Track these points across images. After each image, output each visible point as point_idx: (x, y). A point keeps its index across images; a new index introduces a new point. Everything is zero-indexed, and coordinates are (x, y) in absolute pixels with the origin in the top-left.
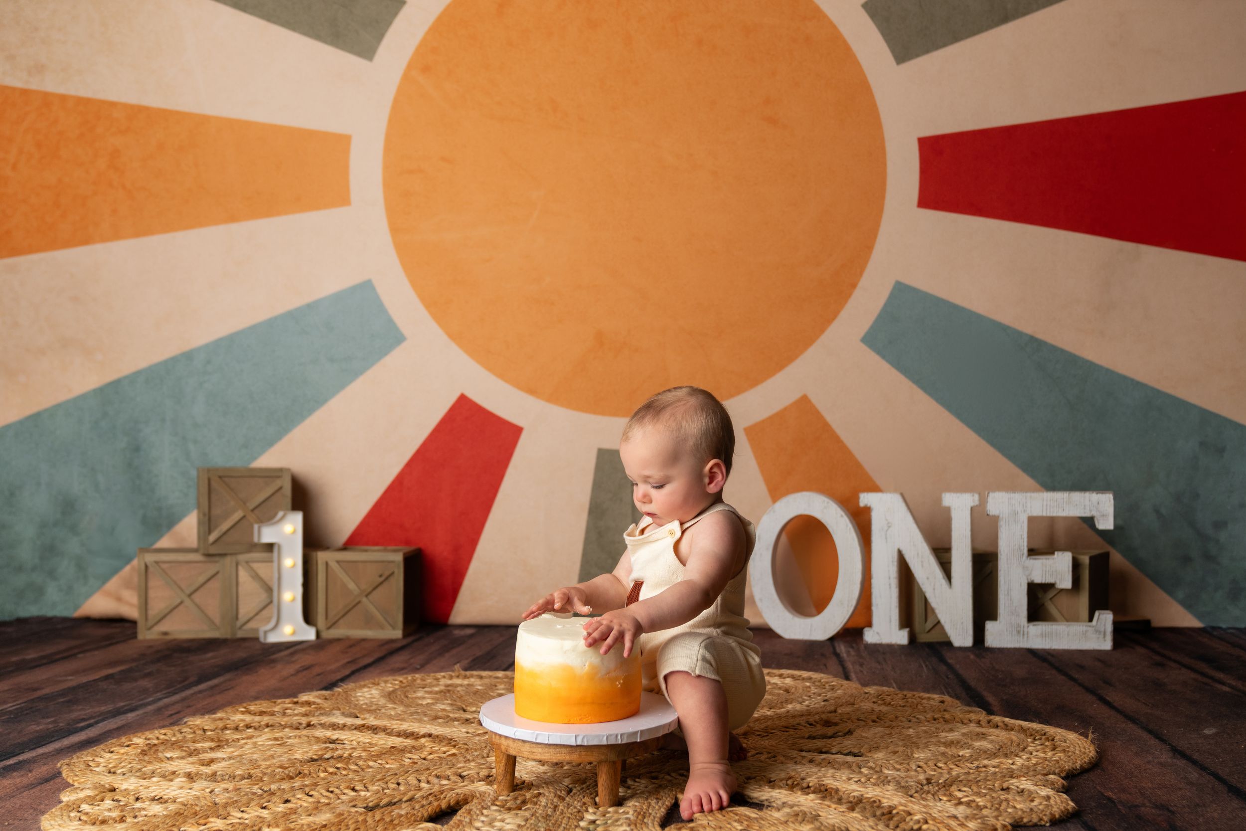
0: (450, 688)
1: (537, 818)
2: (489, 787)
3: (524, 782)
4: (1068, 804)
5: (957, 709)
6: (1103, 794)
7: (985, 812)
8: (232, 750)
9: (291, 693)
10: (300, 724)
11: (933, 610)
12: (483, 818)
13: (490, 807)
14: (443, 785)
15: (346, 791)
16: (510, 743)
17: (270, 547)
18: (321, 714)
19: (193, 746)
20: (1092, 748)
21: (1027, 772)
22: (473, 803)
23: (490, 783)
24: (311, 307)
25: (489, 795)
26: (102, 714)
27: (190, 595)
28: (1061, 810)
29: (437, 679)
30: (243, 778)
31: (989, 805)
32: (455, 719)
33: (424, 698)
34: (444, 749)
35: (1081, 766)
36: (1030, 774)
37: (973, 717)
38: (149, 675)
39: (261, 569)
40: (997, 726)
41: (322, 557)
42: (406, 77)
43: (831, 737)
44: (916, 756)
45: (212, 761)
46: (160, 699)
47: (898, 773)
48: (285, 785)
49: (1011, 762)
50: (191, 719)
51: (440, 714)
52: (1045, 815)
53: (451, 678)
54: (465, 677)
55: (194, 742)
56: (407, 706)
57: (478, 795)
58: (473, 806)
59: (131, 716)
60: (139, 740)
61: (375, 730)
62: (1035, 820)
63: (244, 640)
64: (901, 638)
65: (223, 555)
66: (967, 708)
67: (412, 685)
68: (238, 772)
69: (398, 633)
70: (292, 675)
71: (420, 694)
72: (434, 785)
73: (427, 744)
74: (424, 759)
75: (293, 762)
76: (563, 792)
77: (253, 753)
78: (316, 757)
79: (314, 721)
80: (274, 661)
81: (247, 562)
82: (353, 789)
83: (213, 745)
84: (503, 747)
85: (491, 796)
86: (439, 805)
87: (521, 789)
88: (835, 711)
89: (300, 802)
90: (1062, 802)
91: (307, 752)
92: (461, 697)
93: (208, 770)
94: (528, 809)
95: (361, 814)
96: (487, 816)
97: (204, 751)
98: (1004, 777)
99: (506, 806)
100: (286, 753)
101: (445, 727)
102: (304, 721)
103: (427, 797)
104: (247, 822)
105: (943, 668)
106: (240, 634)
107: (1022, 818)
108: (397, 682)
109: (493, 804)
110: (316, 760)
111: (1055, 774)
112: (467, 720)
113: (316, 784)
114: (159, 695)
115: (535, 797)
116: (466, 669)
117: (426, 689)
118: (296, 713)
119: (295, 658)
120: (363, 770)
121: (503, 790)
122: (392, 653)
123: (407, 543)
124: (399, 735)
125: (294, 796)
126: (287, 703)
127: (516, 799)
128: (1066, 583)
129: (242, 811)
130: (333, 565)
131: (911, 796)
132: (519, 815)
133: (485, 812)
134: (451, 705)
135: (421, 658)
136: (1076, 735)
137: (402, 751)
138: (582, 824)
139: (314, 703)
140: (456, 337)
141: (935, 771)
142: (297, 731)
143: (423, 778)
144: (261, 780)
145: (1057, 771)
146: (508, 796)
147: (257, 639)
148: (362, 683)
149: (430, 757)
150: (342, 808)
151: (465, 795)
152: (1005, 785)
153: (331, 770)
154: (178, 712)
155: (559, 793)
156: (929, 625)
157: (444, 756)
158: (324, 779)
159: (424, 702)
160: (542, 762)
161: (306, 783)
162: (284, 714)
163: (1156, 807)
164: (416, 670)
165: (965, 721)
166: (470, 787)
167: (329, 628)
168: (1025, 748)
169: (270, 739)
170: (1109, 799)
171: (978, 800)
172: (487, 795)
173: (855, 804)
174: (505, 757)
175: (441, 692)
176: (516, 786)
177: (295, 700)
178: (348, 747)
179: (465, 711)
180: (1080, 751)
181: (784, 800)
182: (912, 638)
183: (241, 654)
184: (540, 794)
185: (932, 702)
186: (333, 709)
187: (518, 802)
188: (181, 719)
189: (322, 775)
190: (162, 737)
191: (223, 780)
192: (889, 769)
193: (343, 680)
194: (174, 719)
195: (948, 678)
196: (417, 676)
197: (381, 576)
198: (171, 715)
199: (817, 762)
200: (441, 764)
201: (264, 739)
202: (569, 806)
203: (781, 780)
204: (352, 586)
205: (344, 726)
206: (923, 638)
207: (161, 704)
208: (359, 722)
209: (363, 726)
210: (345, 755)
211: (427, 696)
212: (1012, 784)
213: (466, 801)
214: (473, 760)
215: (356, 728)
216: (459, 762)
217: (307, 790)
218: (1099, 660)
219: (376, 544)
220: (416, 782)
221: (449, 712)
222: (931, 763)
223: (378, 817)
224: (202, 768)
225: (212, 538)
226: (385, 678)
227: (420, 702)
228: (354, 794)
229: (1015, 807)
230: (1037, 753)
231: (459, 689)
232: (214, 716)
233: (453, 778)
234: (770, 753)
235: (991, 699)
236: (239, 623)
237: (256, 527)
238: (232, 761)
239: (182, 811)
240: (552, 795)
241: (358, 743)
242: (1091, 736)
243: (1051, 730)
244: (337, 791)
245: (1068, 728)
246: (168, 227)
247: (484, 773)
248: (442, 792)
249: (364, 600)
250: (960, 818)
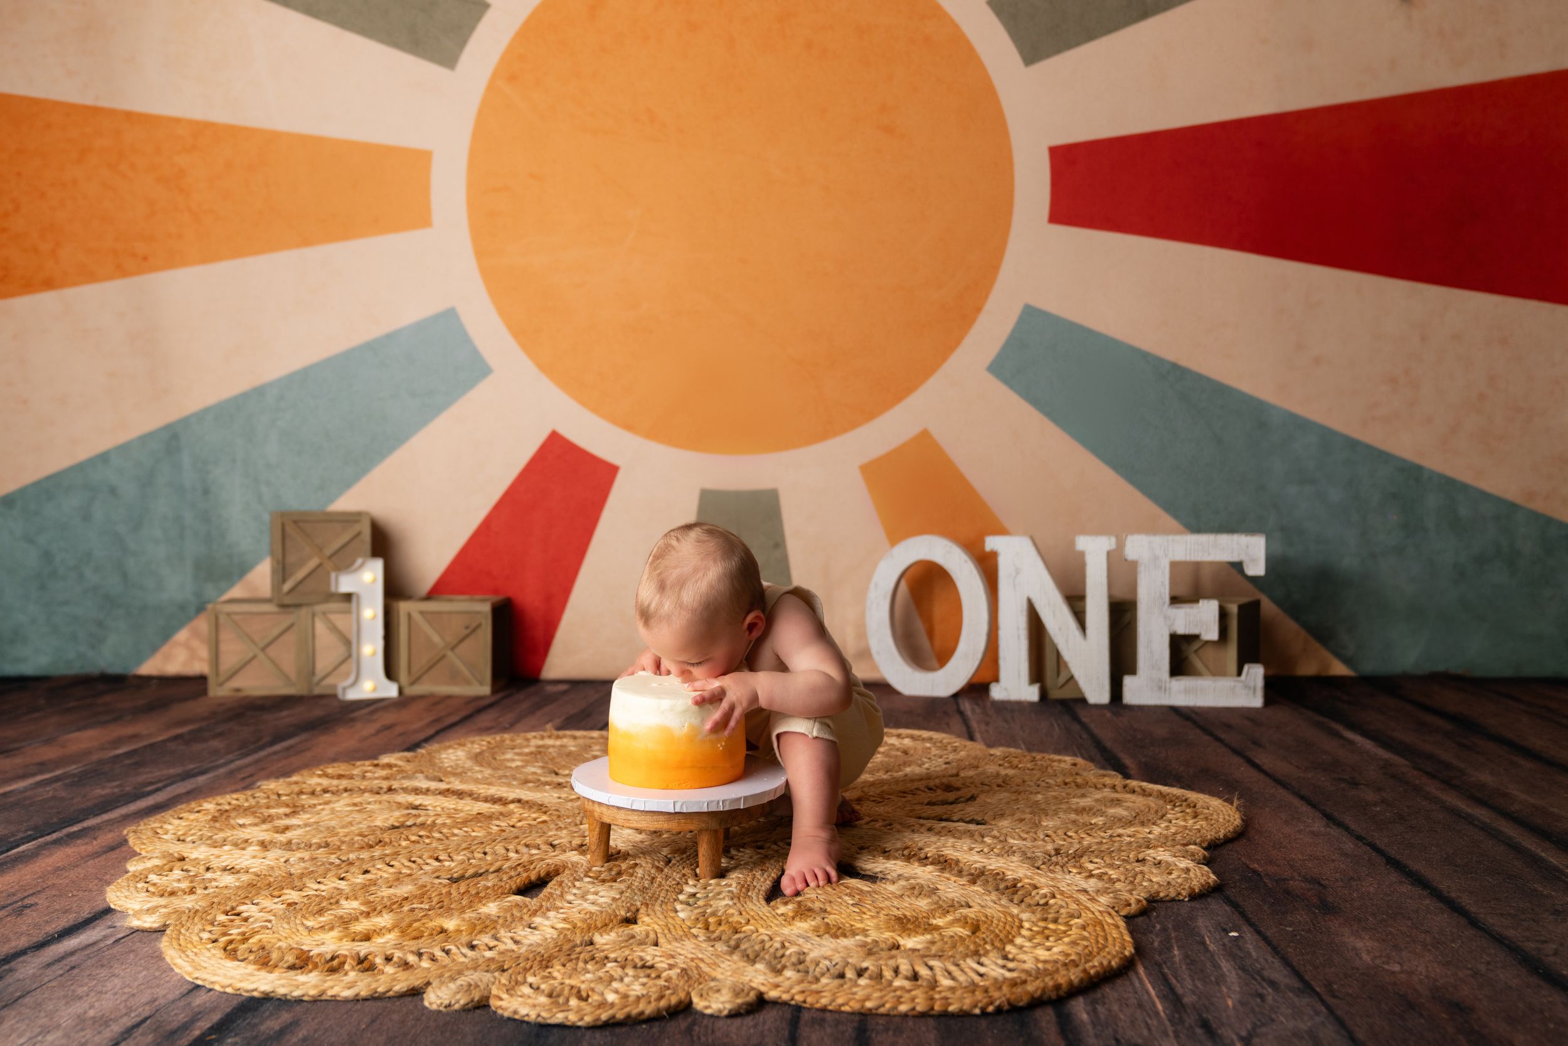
0: (541, 749)
1: (633, 890)
2: (581, 857)
3: (619, 852)
4: (1209, 877)
5: (1091, 772)
6: (1248, 867)
7: (1118, 885)
8: (308, 816)
9: (371, 754)
10: (381, 788)
11: (1066, 665)
12: (575, 891)
13: (582, 878)
14: (532, 855)
15: (429, 861)
16: (604, 809)
17: (348, 597)
18: (404, 778)
19: (266, 812)
20: (1237, 816)
21: (1165, 841)
22: (565, 874)
23: (583, 853)
24: (391, 337)
25: (582, 865)
26: (170, 777)
27: (263, 649)
28: (1201, 884)
29: (528, 740)
30: (320, 847)
31: (1122, 878)
32: (547, 783)
33: (513, 760)
34: (534, 815)
35: (1225, 835)
36: (1169, 843)
37: (1107, 781)
38: (220, 735)
39: (339, 620)
40: (1134, 792)
41: (404, 607)
42: (491, 88)
43: (952, 803)
44: (1045, 824)
45: (287, 828)
46: (232, 761)
47: (1024, 843)
48: (365, 855)
49: (1148, 831)
50: (265, 782)
51: (530, 777)
52: (1183, 889)
53: (542, 738)
54: (558, 737)
55: (268, 808)
56: (495, 769)
57: (570, 866)
58: (565, 877)
59: (201, 780)
60: (209, 806)
61: (460, 794)
62: (1173, 894)
63: (321, 697)
64: (1031, 694)
65: (298, 606)
66: (1102, 772)
67: (500, 745)
68: (315, 841)
69: (485, 690)
70: (373, 735)
71: (509, 756)
72: (523, 854)
73: (515, 810)
74: (513, 826)
75: (373, 830)
76: (661, 863)
77: (330, 820)
78: (397, 824)
79: (395, 785)
80: (353, 720)
81: (324, 613)
82: (437, 859)
83: (288, 810)
84: (596, 814)
85: (584, 867)
86: (528, 877)
87: (616, 859)
88: (957, 775)
89: (380, 873)
90: (1203, 875)
91: (388, 819)
92: (552, 759)
93: (282, 838)
94: (624, 881)
95: (445, 886)
96: (579, 888)
97: (279, 817)
98: (1140, 847)
99: (600, 878)
100: (365, 819)
101: (536, 792)
102: (385, 785)
103: (515, 868)
104: (323, 894)
105: (1076, 727)
106: (317, 691)
107: (1158, 893)
108: (484, 743)
109: (586, 876)
110: (397, 827)
111: (1196, 844)
112: (559, 784)
113: (397, 854)
114: (230, 757)
115: (631, 868)
116: (558, 729)
117: (517, 750)
118: (376, 776)
119: (375, 717)
120: (447, 838)
121: (596, 860)
122: (480, 711)
123: (495, 592)
124: (486, 800)
125: (374, 866)
126: (366, 765)
127: (611, 869)
128: (1212, 634)
129: (319, 883)
130: (417, 617)
131: (1038, 868)
132: (614, 888)
133: (577, 884)
134: (543, 767)
135: (509, 717)
136: (1220, 801)
137: (490, 817)
138: (681, 897)
139: (396, 766)
140: (547, 369)
141: (1065, 840)
142: (378, 796)
143: (511, 847)
144: (339, 849)
145: (1198, 840)
146: (603, 866)
147: (335, 696)
148: (447, 744)
149: (520, 824)
150: (425, 879)
151: (556, 865)
152: (1141, 856)
153: (413, 838)
154: (251, 776)
155: (656, 863)
156: (1062, 679)
157: (535, 823)
158: (405, 848)
159: (514, 765)
160: (639, 831)
161: (387, 852)
162: (364, 777)
163: (1305, 880)
164: (505, 730)
165: (1099, 786)
166: (562, 857)
167: (412, 684)
168: (1164, 816)
169: (348, 805)
170: (1255, 871)
171: (1111, 872)
172: (579, 866)
173: (977, 876)
174: (599, 826)
175: (531, 753)
176: (611, 856)
177: (376, 762)
178: (432, 813)
179: (557, 774)
180: (1224, 819)
181: (900, 872)
182: (1044, 694)
183: (318, 712)
184: (636, 865)
185: (1063, 765)
186: (416, 772)
187: (613, 873)
188: (254, 783)
189: (404, 843)
190: (234, 802)
191: (298, 849)
192: (1014, 839)
193: (427, 740)
194: (247, 783)
195: (1081, 737)
196: (506, 736)
197: (467, 628)
198: (244, 778)
199: (936, 831)
200: (531, 832)
201: (342, 804)
202: (667, 878)
203: (897, 850)
204: (436, 638)
205: (428, 790)
206: (1055, 694)
207: (233, 766)
208: (443, 786)
209: (448, 790)
210: (429, 822)
211: (516, 757)
212: (1148, 855)
213: (557, 873)
214: (566, 828)
215: (440, 793)
216: (550, 830)
217: (387, 859)
218: (1248, 718)
219: (462, 593)
220: (503, 851)
221: (540, 775)
222: (1060, 832)
223: (462, 889)
224: (276, 835)
225: (287, 586)
226: (471, 739)
227: (509, 764)
228: (438, 864)
229: (1151, 881)
230: (1177, 822)
231: (551, 750)
232: (289, 780)
233: (544, 847)
234: (885, 820)
235: (1128, 761)
236: (316, 679)
237: (333, 575)
238: (308, 829)
239: (255, 883)
240: (650, 865)
241: (443, 808)
242: (1236, 803)
243: (1192, 796)
244: (419, 861)
245: (1212, 793)
246: (238, 253)
247: (577, 842)
248: (531, 863)
249: (450, 654)
250: (1091, 892)
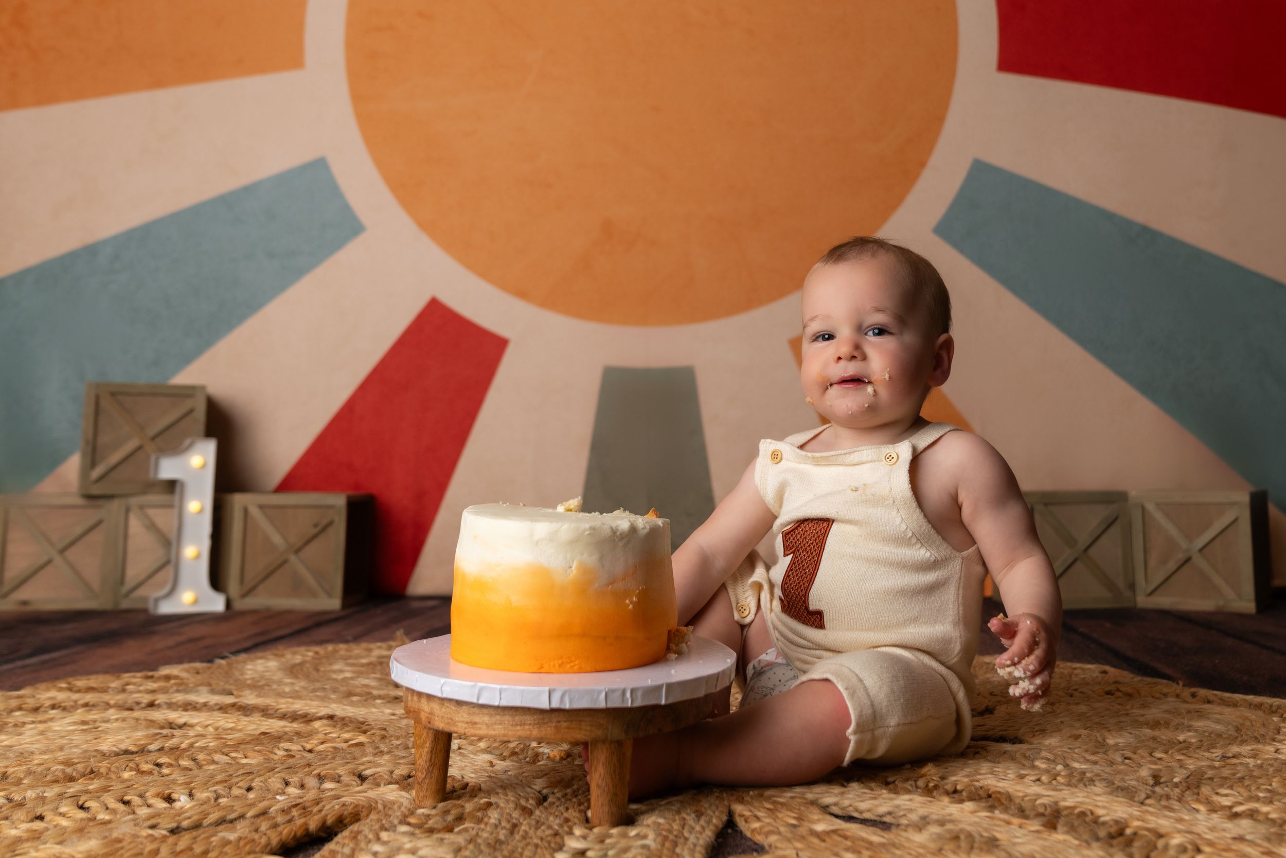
1: (477, 846)
2: (403, 793)
3: (463, 785)
9: (149, 664)
10: (138, 703)
12: (378, 847)
13: (395, 826)
14: (324, 791)
17: (171, 485)
18: (179, 691)
22: (368, 821)
23: (407, 788)
25: (400, 806)
27: (62, 551)
29: (370, 650)
34: (347, 736)
41: (239, 501)
51: (358, 687)
53: (390, 647)
56: (313, 681)
57: (380, 807)
58: (366, 825)
61: (249, 710)
63: (128, 611)
65: (109, 497)
67: (331, 656)
69: (335, 603)
70: (168, 648)
72: (310, 790)
73: (321, 729)
74: (309, 750)
75: (89, 756)
76: (531, 801)
77: (34, 743)
78: (133, 749)
79: (162, 699)
81: (141, 507)
82: (167, 798)
85: (403, 809)
86: (306, 824)
87: (457, 797)
94: (465, 830)
95: (154, 840)
96: (385, 843)
99: (426, 826)
100: (87, 742)
101: (358, 707)
103: (288, 811)
106: (125, 605)
109: (403, 822)
110: (131, 753)
115: (480, 810)
117: (351, 661)
118: (141, 690)
119: (184, 630)
121: (425, 798)
123: (353, 487)
124: (283, 717)
125: (56, 809)
126: (136, 677)
127: (447, 812)
131: (1144, 804)
132: (446, 841)
133: (385, 835)
134: (380, 679)
137: (279, 738)
139: (177, 678)
142: (127, 713)
143: (294, 779)
146: (435, 808)
147: (144, 610)
148: (260, 654)
149: (321, 748)
151: (357, 806)
155: (524, 802)
157: (344, 745)
159: (341, 676)
166: (371, 794)
167: (244, 595)
172: (396, 807)
173: (1052, 818)
176: (448, 792)
177: (152, 673)
178: (195, 734)
181: (923, 812)
184: (490, 805)
185: (1089, 673)
186: (201, 685)
187: (450, 818)
193: (238, 652)
197: (315, 525)
200: (334, 758)
201: (66, 722)
202: (538, 824)
204: (277, 539)
211: (347, 668)
213: (356, 817)
214: (389, 752)
216: (365, 755)
217: (85, 799)
221: (373, 688)
223: (184, 844)
225: (96, 474)
233: (346, 779)
236: (124, 590)
237: (154, 458)
240: (512, 805)
247: (401, 771)
248: (318, 802)
249: (293, 558)
